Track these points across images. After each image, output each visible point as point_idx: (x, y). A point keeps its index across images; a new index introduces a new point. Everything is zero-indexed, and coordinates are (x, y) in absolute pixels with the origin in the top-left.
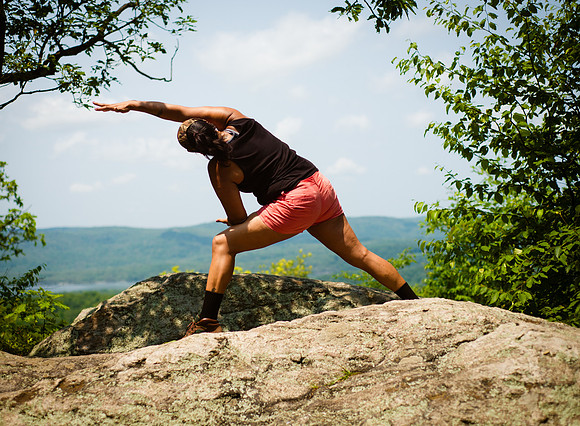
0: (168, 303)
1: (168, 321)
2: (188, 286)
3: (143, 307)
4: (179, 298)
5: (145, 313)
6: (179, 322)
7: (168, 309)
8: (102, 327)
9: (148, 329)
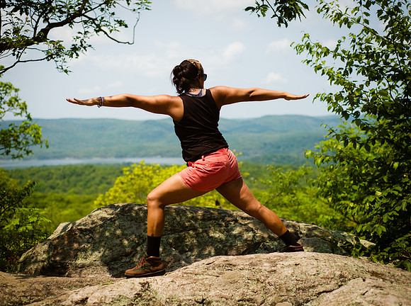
0: (119, 227)
1: (118, 241)
2: (134, 215)
3: (101, 229)
4: (127, 224)
5: (102, 234)
6: (126, 242)
7: (118, 232)
8: (70, 244)
9: (104, 247)
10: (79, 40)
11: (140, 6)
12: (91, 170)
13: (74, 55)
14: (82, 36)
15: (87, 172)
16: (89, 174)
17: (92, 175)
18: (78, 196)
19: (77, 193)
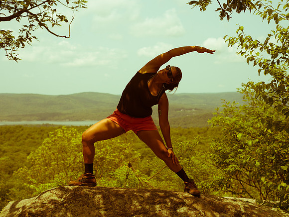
10: (25, 33)
11: (77, 5)
12: (21, 129)
13: (21, 45)
14: (28, 29)
15: (18, 131)
16: (19, 132)
17: (21, 132)
18: (11, 147)
19: (10, 145)
